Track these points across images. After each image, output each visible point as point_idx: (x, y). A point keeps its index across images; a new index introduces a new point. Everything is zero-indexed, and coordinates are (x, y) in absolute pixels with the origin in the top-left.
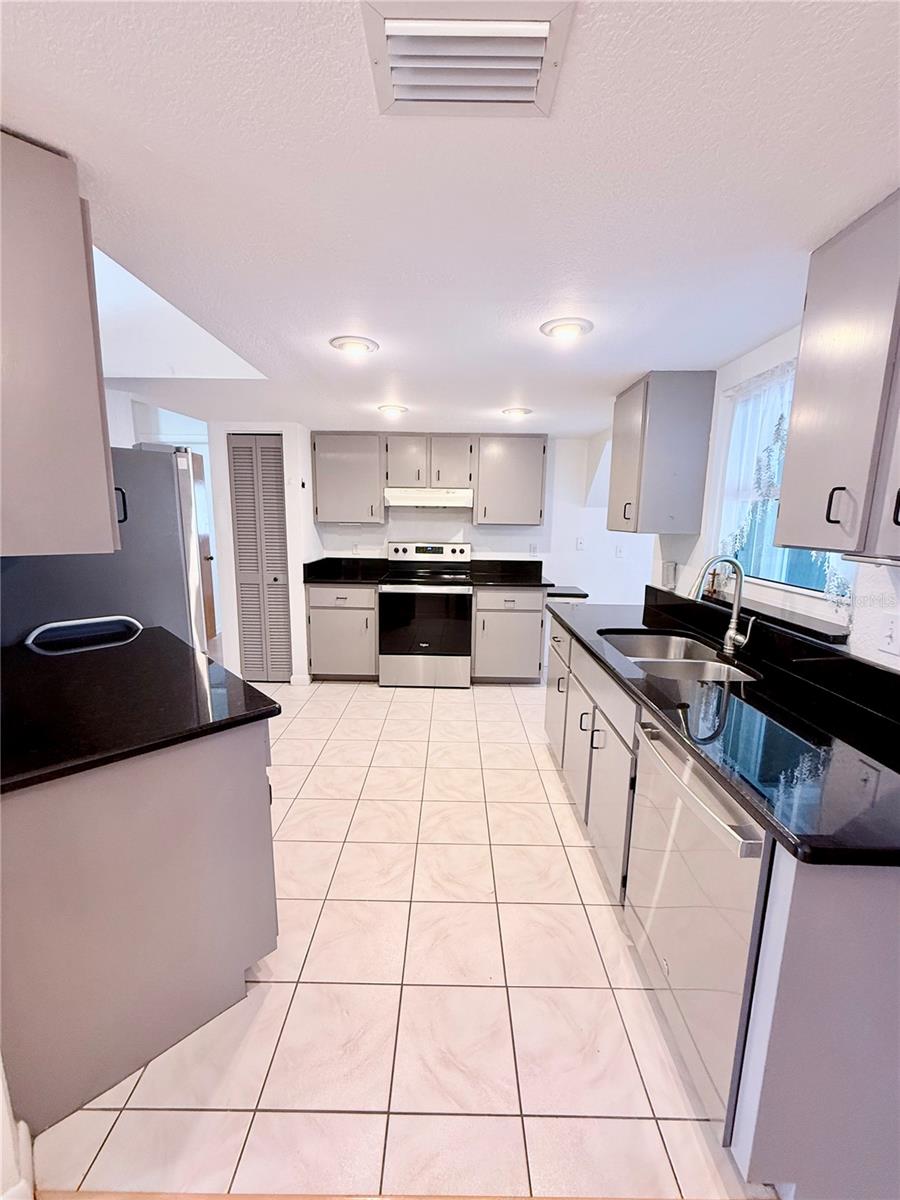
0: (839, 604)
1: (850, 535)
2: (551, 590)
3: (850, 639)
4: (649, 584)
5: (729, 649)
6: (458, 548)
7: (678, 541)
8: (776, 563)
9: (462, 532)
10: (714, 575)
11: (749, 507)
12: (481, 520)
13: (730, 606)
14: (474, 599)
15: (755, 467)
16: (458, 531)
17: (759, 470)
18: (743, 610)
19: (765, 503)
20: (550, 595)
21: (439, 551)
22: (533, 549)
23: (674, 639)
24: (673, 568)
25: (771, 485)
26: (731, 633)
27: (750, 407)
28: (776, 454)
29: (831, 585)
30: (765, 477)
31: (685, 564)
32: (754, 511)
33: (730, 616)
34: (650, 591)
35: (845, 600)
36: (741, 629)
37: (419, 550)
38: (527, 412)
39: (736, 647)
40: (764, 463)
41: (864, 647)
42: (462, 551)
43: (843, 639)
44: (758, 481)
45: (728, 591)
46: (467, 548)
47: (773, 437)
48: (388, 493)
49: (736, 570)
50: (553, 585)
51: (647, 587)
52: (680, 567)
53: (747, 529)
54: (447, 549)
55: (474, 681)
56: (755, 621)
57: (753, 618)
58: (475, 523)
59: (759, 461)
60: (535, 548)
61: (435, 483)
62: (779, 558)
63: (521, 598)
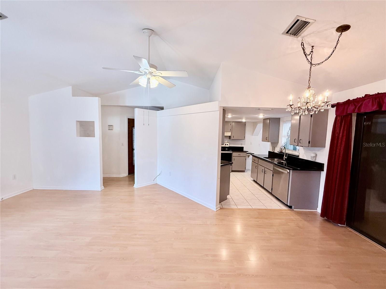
0: (298, 152)
3: (299, 156)
5: (284, 159)
6: (227, 144)
7: (275, 144)
8: (291, 147)
9: (227, 141)
10: (281, 149)
11: (286, 139)
13: (284, 153)
14: (232, 154)
15: (287, 133)
16: (226, 140)
17: (287, 134)
18: (286, 154)
19: (288, 138)
20: (247, 154)
23: (275, 159)
24: (274, 148)
25: (289, 136)
26: (284, 157)
27: (286, 124)
28: (290, 132)
29: (297, 150)
30: (288, 135)
31: (276, 147)
32: (287, 139)
33: (284, 155)
34: (269, 152)
35: (299, 151)
36: (286, 156)
39: (285, 159)
40: (288, 133)
41: (301, 157)
43: (298, 156)
44: (287, 135)
45: (284, 151)
47: (289, 129)
49: (285, 148)
50: (248, 152)
52: (275, 148)
53: (286, 142)
55: (232, 171)
56: (288, 155)
58: (231, 139)
59: (287, 132)
60: (242, 144)
62: (291, 146)
63: (242, 154)
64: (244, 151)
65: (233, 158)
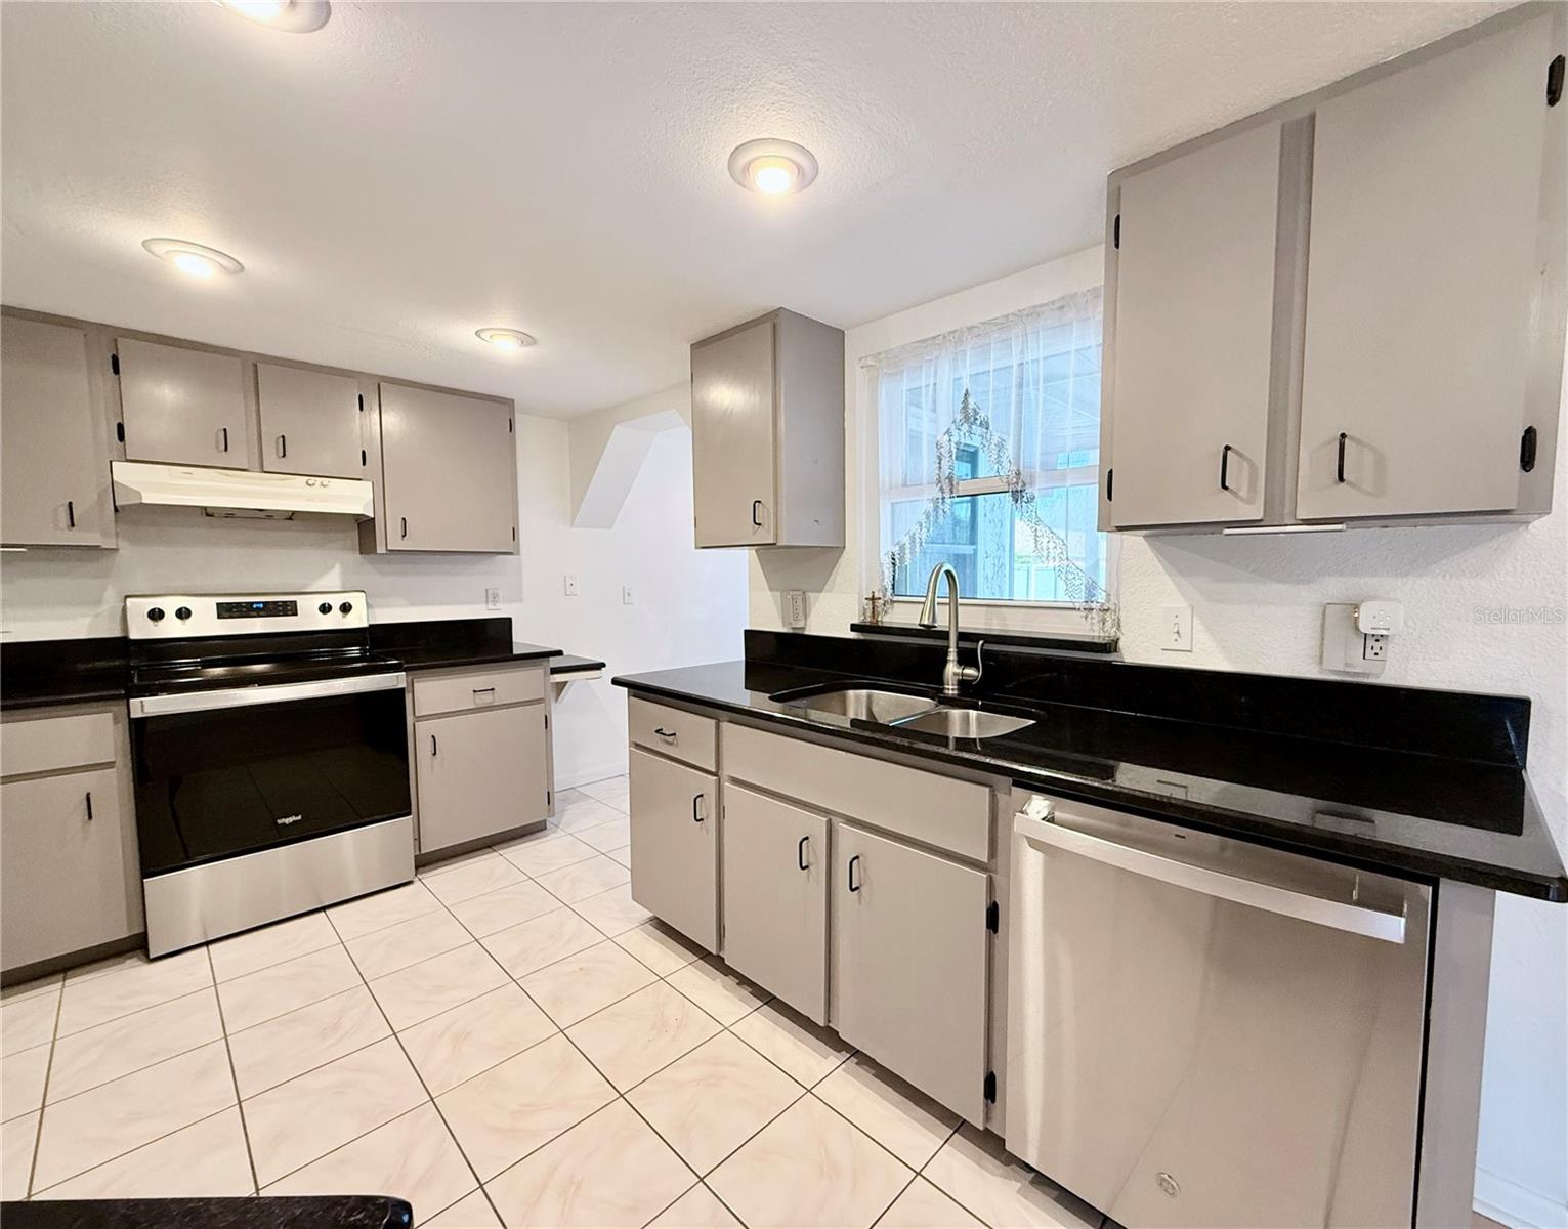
1: (1250, 501)
2: (554, 662)
3: (1121, 644)
4: (748, 628)
5: (951, 689)
6: (335, 602)
10: (872, 600)
12: (396, 543)
14: (408, 698)
16: (324, 566)
20: (554, 671)
21: (289, 609)
22: (491, 597)
23: (851, 693)
26: (952, 669)
33: (945, 651)
34: (753, 637)
36: (965, 660)
37: (225, 611)
38: (528, 340)
39: (963, 684)
42: (346, 608)
43: (1111, 647)
46: (357, 600)
48: (124, 473)
50: (560, 653)
51: (747, 633)
52: (814, 596)
54: (308, 605)
55: (425, 862)
56: (983, 645)
57: (981, 643)
58: (381, 549)
60: (495, 597)
61: (271, 459)
63: (503, 681)
64: (516, 652)
65: (420, 734)
